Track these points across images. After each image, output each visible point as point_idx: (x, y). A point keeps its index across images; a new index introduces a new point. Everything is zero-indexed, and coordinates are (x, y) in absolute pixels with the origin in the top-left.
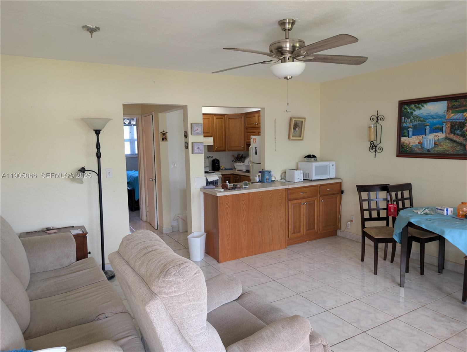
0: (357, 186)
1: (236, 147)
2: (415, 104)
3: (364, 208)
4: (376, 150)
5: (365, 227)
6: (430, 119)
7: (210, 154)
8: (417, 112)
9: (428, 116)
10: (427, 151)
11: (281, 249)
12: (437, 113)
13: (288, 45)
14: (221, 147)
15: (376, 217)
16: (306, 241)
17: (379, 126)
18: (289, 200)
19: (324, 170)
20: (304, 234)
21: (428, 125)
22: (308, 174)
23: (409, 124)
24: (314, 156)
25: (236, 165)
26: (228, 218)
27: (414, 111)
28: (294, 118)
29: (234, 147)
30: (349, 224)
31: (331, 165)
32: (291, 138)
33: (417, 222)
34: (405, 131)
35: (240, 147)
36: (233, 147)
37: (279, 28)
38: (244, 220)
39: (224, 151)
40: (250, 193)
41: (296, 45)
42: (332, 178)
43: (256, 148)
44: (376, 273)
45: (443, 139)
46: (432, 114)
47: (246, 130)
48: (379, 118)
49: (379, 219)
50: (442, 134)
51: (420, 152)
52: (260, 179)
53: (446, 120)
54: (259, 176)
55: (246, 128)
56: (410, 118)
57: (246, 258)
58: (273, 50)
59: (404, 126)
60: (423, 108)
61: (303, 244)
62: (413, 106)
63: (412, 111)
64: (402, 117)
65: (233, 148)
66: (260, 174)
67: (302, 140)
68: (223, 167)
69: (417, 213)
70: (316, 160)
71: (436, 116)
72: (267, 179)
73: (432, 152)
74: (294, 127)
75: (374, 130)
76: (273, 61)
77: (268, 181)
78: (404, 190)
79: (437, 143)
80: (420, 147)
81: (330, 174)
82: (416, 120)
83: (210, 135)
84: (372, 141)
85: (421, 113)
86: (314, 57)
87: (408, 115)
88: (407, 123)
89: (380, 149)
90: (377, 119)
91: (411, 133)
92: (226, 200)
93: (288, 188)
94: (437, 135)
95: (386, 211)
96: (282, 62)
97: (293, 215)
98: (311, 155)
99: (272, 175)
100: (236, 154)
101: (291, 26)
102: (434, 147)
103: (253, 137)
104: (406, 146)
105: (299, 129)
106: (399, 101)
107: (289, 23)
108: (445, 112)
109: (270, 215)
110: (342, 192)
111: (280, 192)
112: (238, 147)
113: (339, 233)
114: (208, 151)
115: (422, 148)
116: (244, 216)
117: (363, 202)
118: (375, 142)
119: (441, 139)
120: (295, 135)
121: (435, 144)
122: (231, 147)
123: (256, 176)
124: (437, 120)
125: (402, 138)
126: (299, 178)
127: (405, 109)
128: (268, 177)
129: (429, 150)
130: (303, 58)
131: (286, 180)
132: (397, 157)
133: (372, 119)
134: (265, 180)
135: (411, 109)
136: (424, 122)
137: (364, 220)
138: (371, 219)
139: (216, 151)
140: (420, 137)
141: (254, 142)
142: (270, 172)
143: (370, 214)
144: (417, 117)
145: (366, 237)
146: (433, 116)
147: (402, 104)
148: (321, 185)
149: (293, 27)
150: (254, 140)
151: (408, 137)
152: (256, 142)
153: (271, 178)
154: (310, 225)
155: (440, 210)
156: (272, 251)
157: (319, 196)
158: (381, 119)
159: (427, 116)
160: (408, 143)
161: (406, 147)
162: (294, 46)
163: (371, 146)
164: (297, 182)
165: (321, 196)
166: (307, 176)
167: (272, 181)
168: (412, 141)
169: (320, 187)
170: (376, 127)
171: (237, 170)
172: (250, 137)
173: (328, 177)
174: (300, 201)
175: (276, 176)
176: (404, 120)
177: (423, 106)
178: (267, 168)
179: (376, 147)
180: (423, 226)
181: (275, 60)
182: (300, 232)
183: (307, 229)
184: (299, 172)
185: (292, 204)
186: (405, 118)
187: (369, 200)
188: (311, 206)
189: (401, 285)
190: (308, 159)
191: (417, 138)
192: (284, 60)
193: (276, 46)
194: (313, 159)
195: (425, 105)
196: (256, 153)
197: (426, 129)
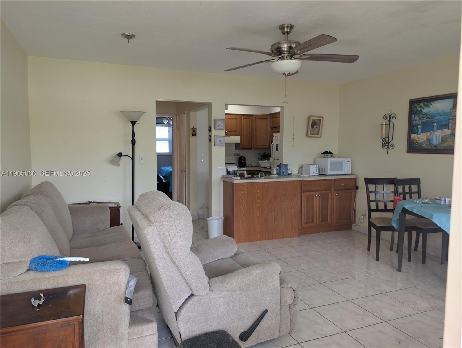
0: (364, 178)
1: (262, 145)
2: (424, 103)
3: (371, 200)
4: (388, 147)
5: (372, 217)
6: (437, 117)
7: (238, 152)
8: (426, 110)
9: (436, 113)
10: (435, 147)
11: (294, 237)
12: (444, 110)
13: (286, 46)
14: (247, 145)
15: (383, 209)
16: (319, 232)
17: (391, 124)
18: (302, 191)
19: (339, 165)
20: (317, 224)
21: (436, 122)
22: (323, 169)
23: (419, 121)
24: (330, 153)
25: (261, 162)
26: (243, 203)
27: (424, 109)
28: (312, 116)
30: (362, 218)
31: (347, 162)
32: (309, 136)
33: (410, 208)
34: (415, 128)
35: (265, 145)
36: (259, 145)
37: (280, 32)
38: (258, 206)
39: (251, 149)
40: (264, 182)
41: (293, 46)
42: (347, 173)
43: (277, 145)
44: (378, 259)
45: (449, 135)
46: (440, 111)
47: (272, 129)
48: (391, 117)
49: (386, 210)
50: (448, 130)
51: (428, 148)
52: (278, 172)
53: (452, 117)
54: (277, 169)
55: (272, 128)
56: (419, 115)
57: (259, 241)
58: (274, 50)
59: (413, 123)
60: (431, 106)
61: (315, 234)
62: (422, 104)
63: (421, 109)
64: (412, 115)
65: (259, 147)
66: (278, 168)
67: (320, 137)
68: (249, 164)
69: (416, 202)
70: (332, 156)
71: (443, 113)
72: (283, 172)
73: (439, 148)
74: (312, 125)
75: (386, 128)
76: (274, 60)
77: (284, 174)
78: (412, 185)
79: (444, 139)
80: (428, 143)
81: (345, 170)
82: (424, 118)
83: (237, 133)
84: (385, 138)
85: (429, 111)
86: (309, 56)
87: (417, 113)
88: (417, 120)
89: (392, 146)
90: (390, 117)
91: (420, 130)
92: (242, 187)
93: (302, 180)
94: (444, 131)
95: (393, 203)
96: (281, 60)
97: (306, 206)
98: (327, 152)
99: (289, 169)
100: (262, 153)
101: (290, 30)
102: (441, 143)
103: (275, 135)
104: (415, 142)
105: (317, 127)
106: (410, 100)
107: (287, 27)
108: (451, 109)
109: (284, 204)
110: (357, 188)
111: (294, 184)
112: (264, 145)
113: (354, 227)
114: (236, 149)
115: (430, 144)
116: (258, 203)
117: (370, 194)
118: (387, 139)
119: (447, 135)
120: (313, 132)
121: (442, 140)
122: (257, 145)
123: (274, 169)
124: (444, 117)
125: (412, 135)
126: (314, 172)
127: (415, 107)
128: (284, 170)
129: (436, 146)
130: (300, 56)
131: (303, 174)
132: (407, 153)
133: (385, 117)
134: (282, 173)
135: (420, 107)
136: (432, 120)
137: (370, 211)
138: (377, 210)
139: (243, 149)
140: (429, 134)
141: (276, 139)
142: (286, 166)
143: (377, 206)
144: (425, 115)
145: (372, 227)
146: (440, 113)
147: (413, 103)
148: (335, 179)
149: (291, 31)
150: (276, 137)
151: (418, 133)
152: (277, 139)
153: (288, 172)
154: (324, 217)
155: (439, 200)
156: (284, 238)
157: (333, 190)
158: (394, 117)
159: (434, 113)
160: (417, 139)
161: (416, 144)
162: (290, 47)
163: (384, 143)
164: (312, 176)
165: (335, 190)
166: (323, 170)
167: (289, 174)
168: (421, 137)
169: (334, 181)
170: (389, 125)
171: (262, 167)
172: (272, 135)
173: (343, 173)
174: (313, 193)
175: (294, 170)
176: (413, 117)
177: (431, 104)
178: (284, 162)
179: (388, 144)
180: (415, 211)
181: (276, 58)
182: (312, 222)
183: (320, 220)
184: (315, 166)
185: (305, 195)
186: (414, 116)
187: (375, 192)
188: (324, 198)
189: (399, 270)
190: (324, 155)
191: (425, 134)
192: (282, 58)
193: (276, 46)
194: (330, 155)
195: (433, 104)
196: (277, 150)
197: (433, 126)
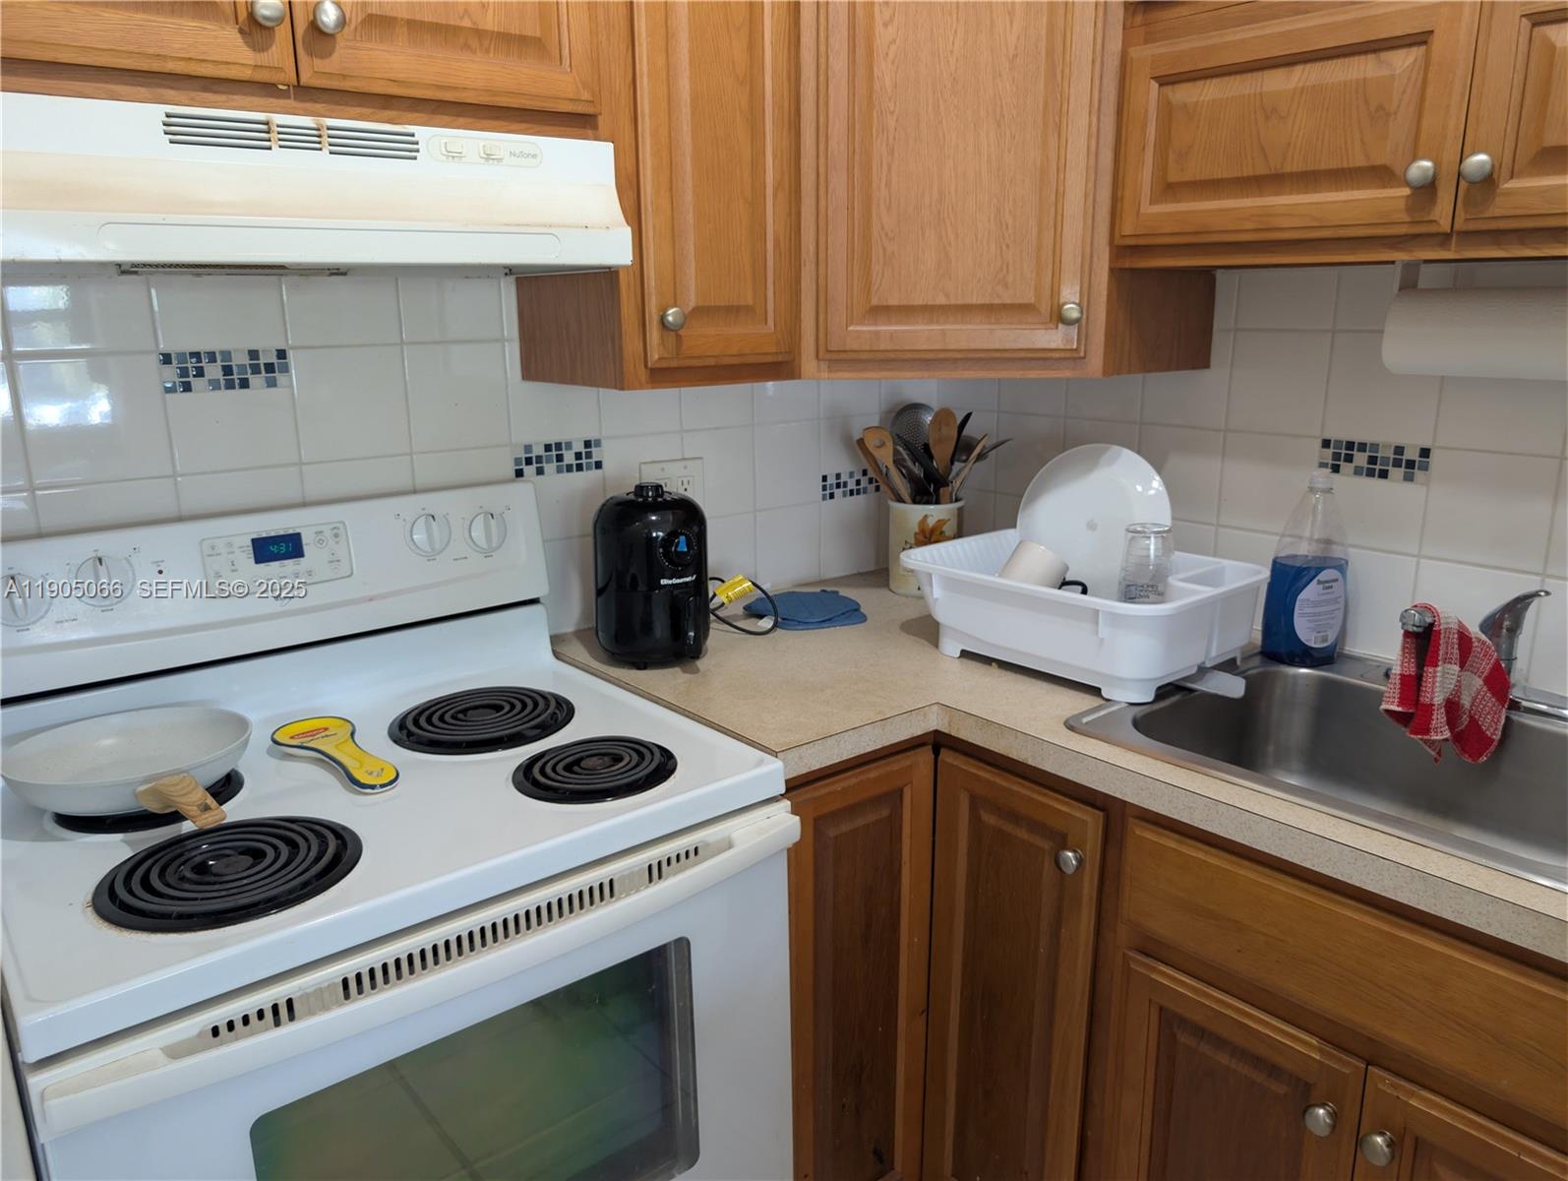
1: (964, 310)
14: (733, 311)
29: (930, 311)
36: (907, 311)
39: (780, 368)
65: (912, 335)
83: (559, 85)
112: (991, 311)
171: (965, 654)
